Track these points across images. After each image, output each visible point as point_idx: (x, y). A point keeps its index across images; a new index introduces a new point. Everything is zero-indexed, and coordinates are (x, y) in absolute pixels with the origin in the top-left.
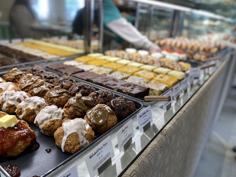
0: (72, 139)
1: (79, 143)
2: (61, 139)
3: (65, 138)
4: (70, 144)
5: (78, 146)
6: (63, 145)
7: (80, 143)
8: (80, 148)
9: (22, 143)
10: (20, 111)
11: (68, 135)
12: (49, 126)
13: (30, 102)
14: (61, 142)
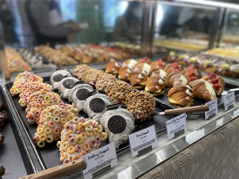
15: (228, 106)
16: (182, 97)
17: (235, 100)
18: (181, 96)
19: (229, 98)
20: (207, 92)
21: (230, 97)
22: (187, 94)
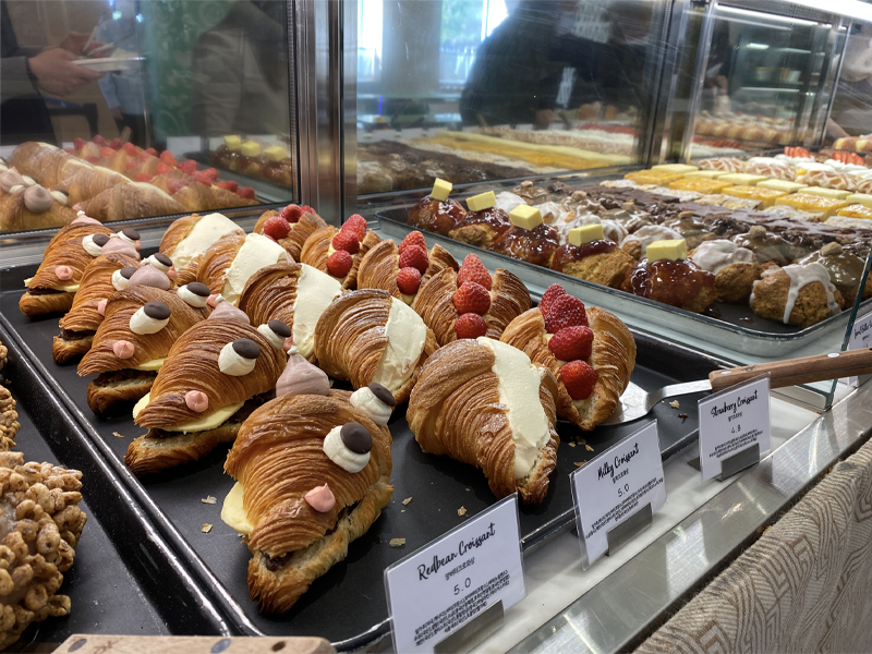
0: (812, 294)
1: (826, 306)
2: (785, 293)
3: (793, 291)
4: (808, 303)
5: (825, 311)
6: (790, 304)
7: (829, 307)
8: (829, 315)
9: (708, 291)
10: (637, 251)
11: (801, 285)
12: (734, 276)
13: (656, 234)
14: (786, 301)
15: (613, 524)
16: (286, 490)
17: (660, 474)
18: (280, 478)
19: (617, 472)
20: (493, 425)
21: (624, 466)
22: (330, 462)
